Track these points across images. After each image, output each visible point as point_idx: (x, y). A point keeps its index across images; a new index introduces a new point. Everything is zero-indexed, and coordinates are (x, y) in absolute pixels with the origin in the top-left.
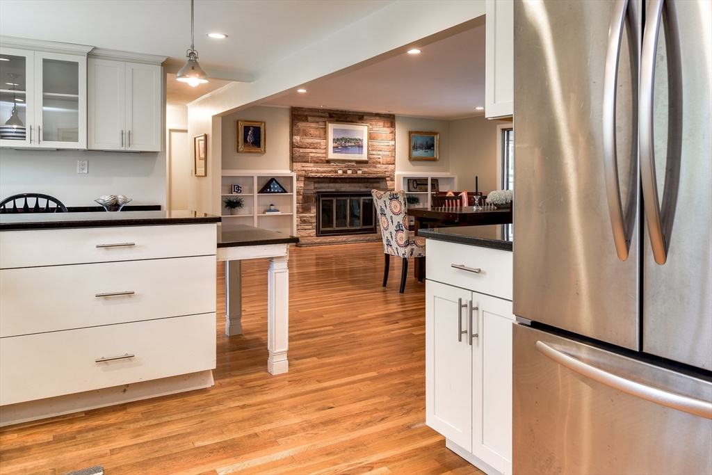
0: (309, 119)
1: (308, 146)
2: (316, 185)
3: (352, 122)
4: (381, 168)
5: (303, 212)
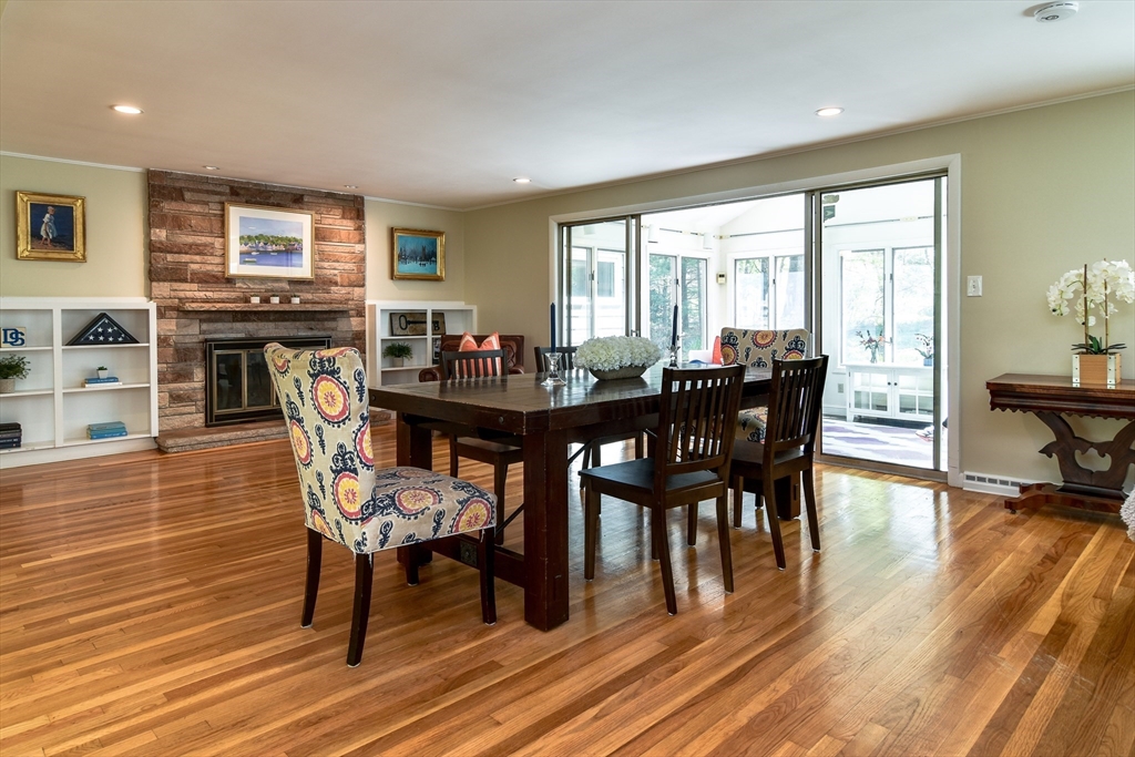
0: (188, 195)
1: (186, 248)
2: (205, 326)
3: (279, 206)
4: (338, 292)
5: (175, 381)
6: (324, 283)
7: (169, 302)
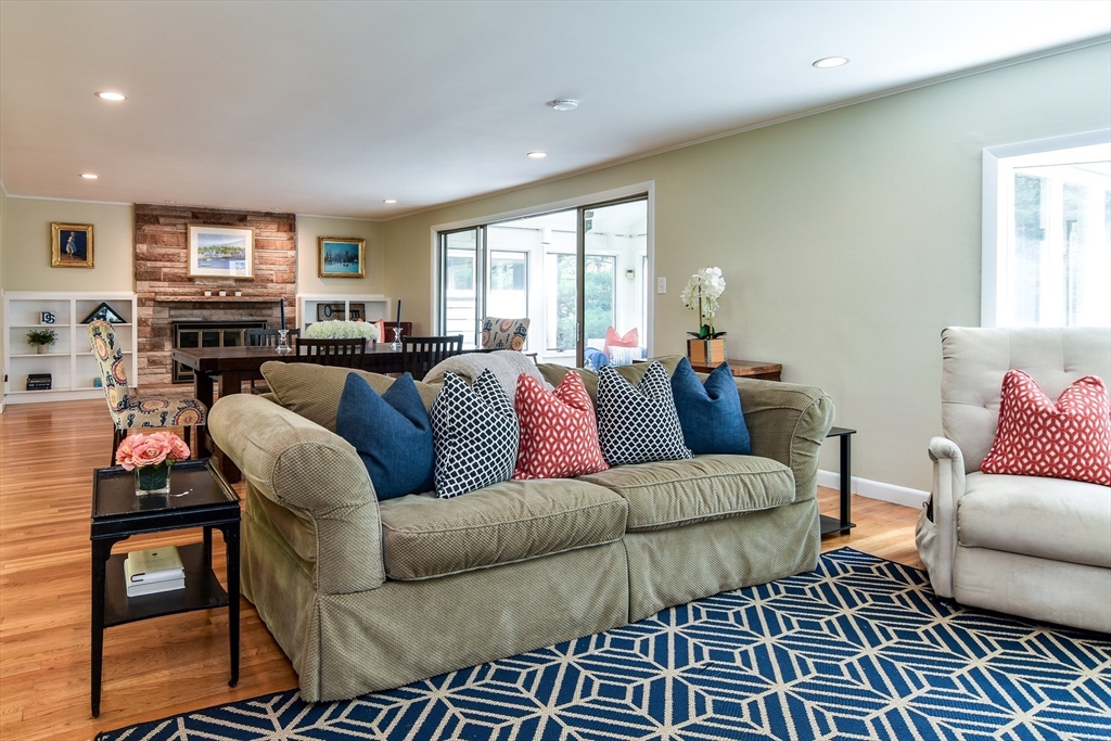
0: (162, 220)
1: (160, 257)
2: (173, 312)
3: (228, 224)
4: (273, 288)
5: (151, 350)
6: (262, 281)
7: (148, 295)
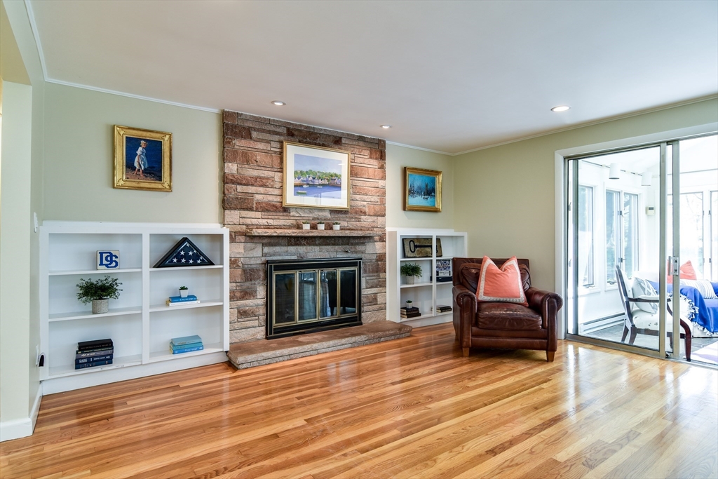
0: (254, 134)
1: (253, 181)
2: (266, 250)
3: (324, 145)
4: (366, 221)
5: (242, 298)
6: (356, 213)
7: (238, 228)
